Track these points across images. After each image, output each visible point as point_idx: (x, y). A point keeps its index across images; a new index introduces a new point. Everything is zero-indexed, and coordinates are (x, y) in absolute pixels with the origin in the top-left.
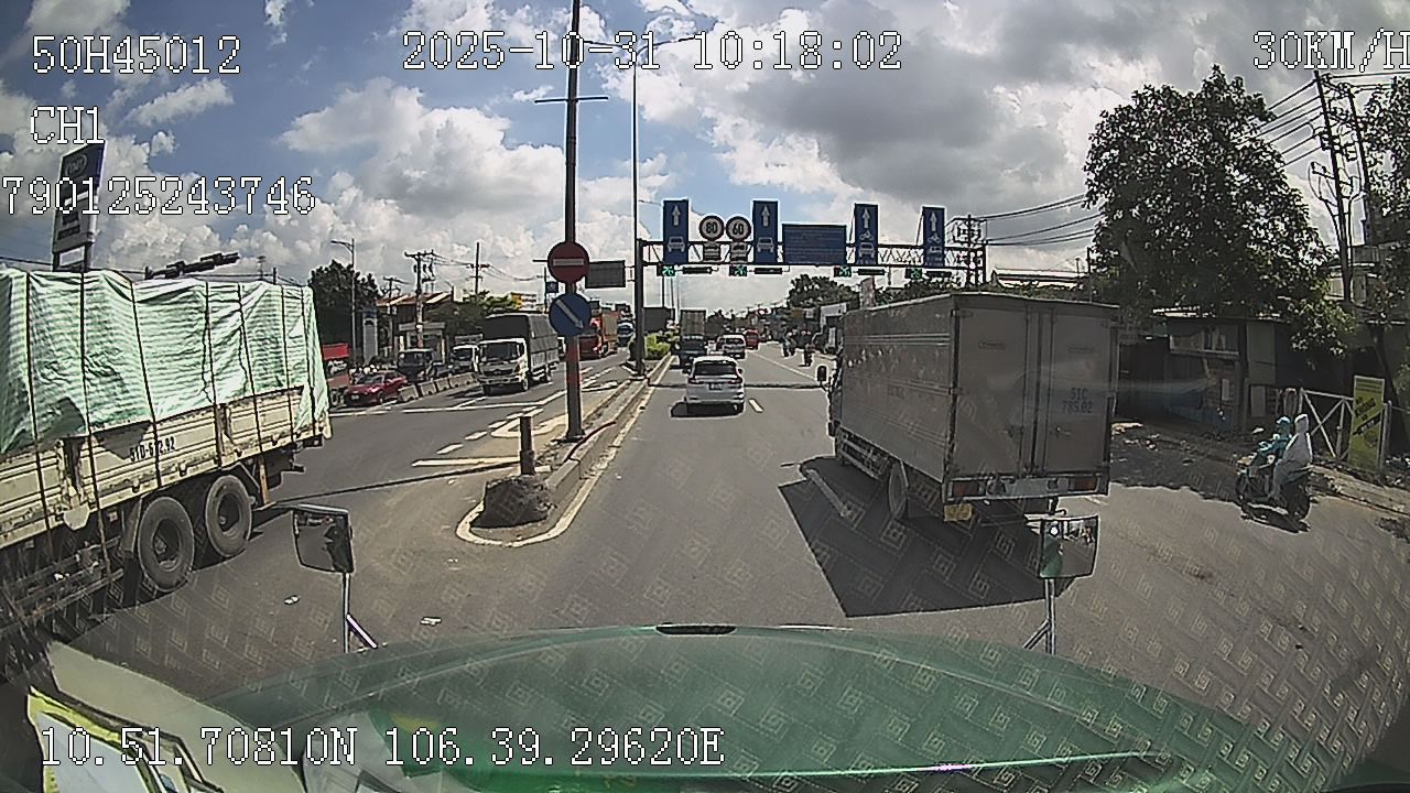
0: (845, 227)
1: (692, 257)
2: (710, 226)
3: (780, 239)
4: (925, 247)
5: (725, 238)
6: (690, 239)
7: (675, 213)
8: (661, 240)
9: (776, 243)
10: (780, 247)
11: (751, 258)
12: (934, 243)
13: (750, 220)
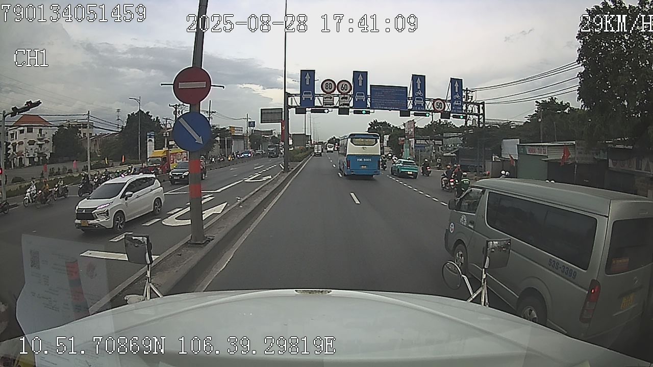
0: (407, 87)
1: (317, 103)
2: (328, 84)
3: (369, 93)
4: (452, 101)
5: (336, 92)
6: (316, 93)
8: (299, 93)
9: (367, 96)
10: (369, 99)
11: (351, 104)
12: (457, 99)
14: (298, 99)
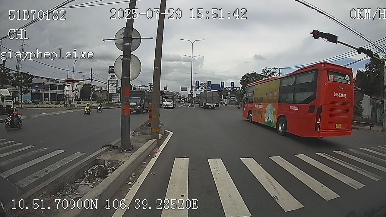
0: (220, 85)
1: (199, 88)
2: (202, 84)
3: (211, 86)
4: (231, 87)
5: (204, 86)
6: (199, 86)
7: (197, 82)
8: (195, 85)
9: (210, 87)
10: (211, 87)
11: (207, 89)
12: (232, 87)
13: (207, 83)
14: (195, 87)
